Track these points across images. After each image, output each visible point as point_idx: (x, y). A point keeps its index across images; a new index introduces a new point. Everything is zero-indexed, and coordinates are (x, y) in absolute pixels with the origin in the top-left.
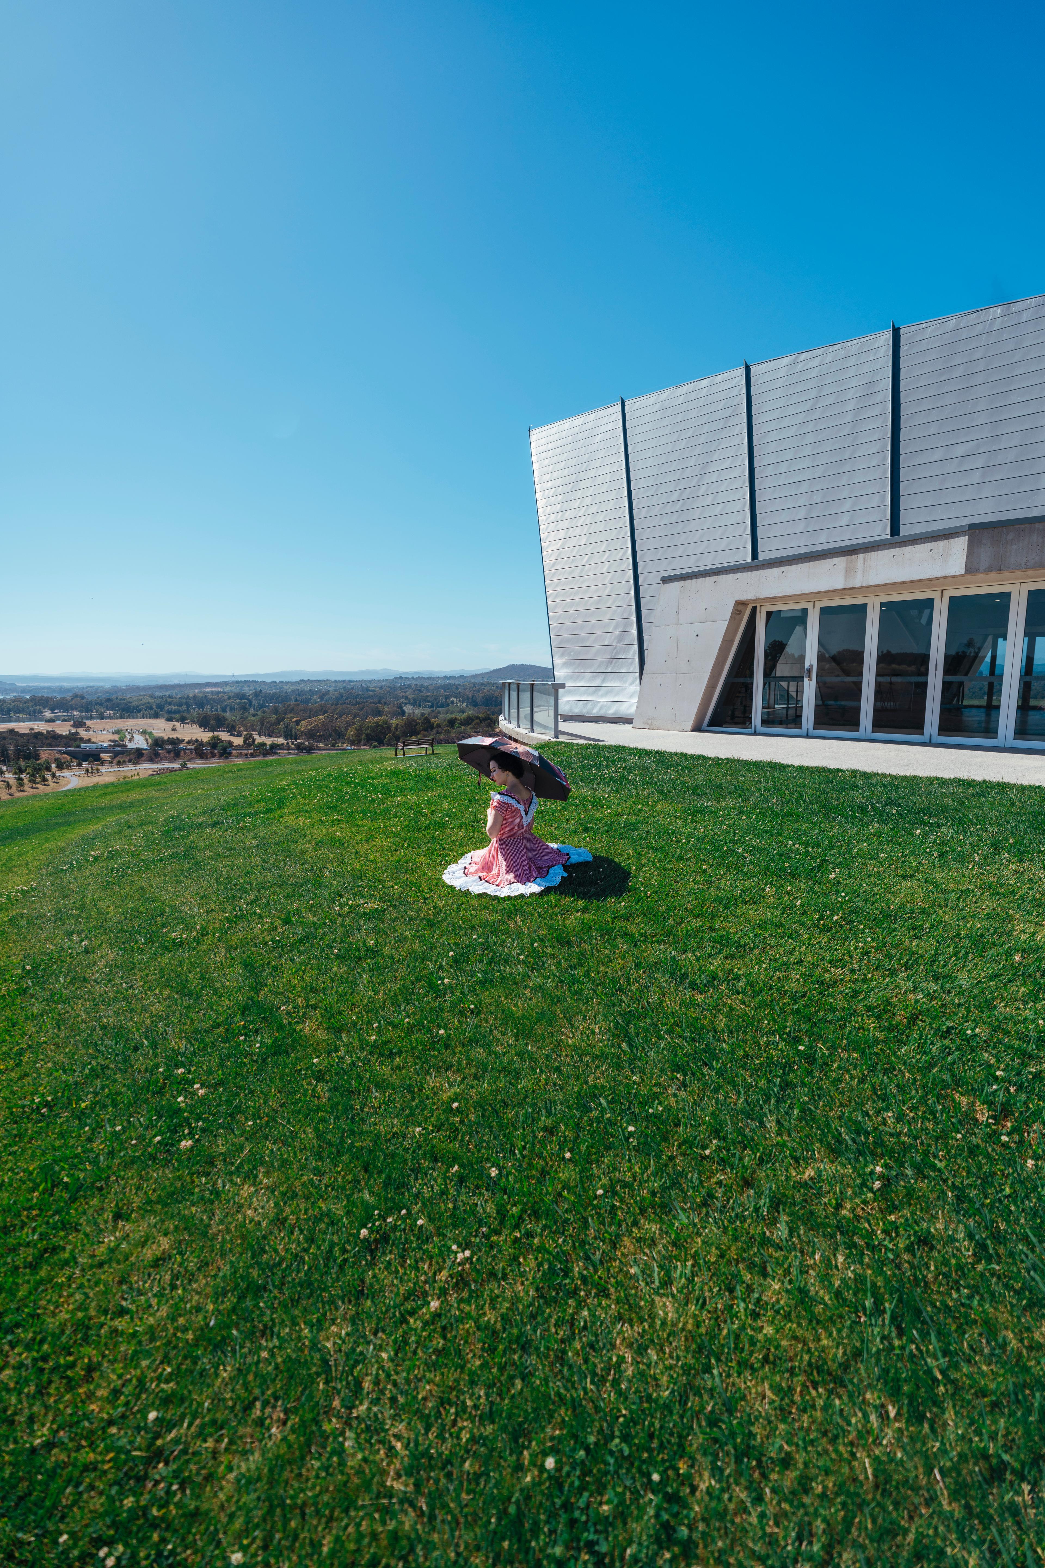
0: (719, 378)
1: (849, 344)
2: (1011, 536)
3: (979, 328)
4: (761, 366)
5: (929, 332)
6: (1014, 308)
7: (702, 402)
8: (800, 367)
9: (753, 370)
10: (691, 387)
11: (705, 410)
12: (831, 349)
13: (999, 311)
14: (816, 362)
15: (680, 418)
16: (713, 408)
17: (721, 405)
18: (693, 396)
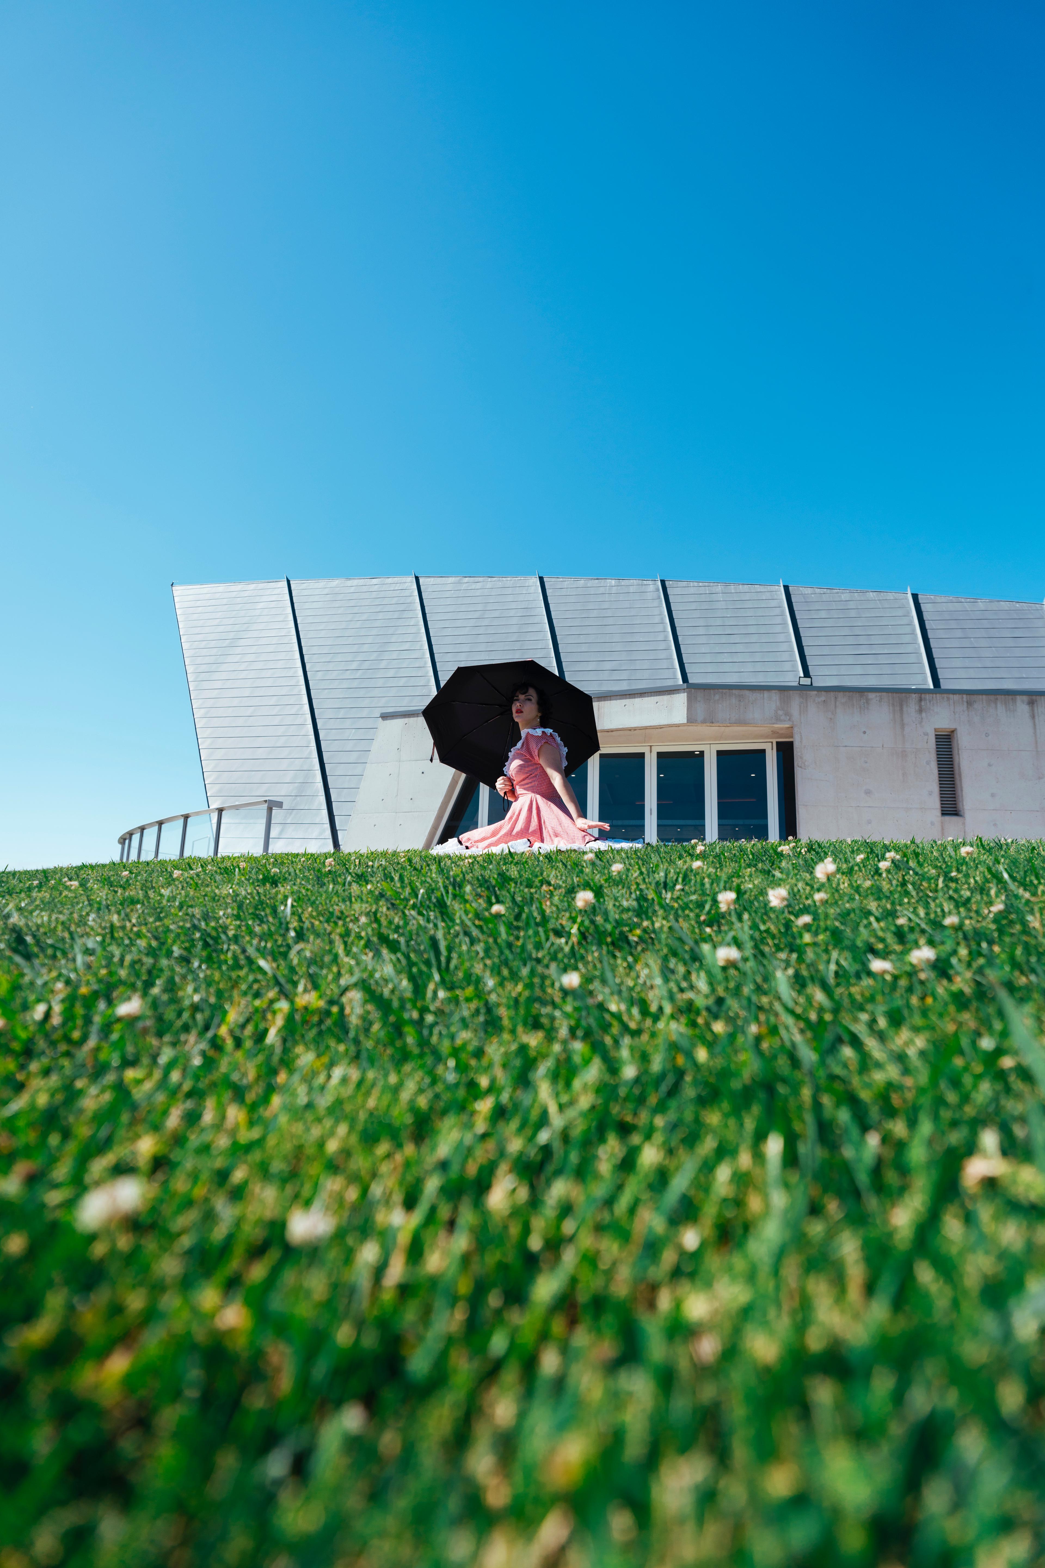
0: (390, 580)
1: (504, 579)
2: (717, 697)
3: (602, 590)
4: (429, 579)
5: (565, 584)
6: (623, 583)
7: (374, 595)
8: (464, 586)
9: (421, 580)
10: (362, 582)
11: (377, 602)
12: (490, 579)
13: (613, 582)
14: (478, 586)
15: (352, 603)
16: (386, 601)
17: (394, 601)
18: (365, 589)
